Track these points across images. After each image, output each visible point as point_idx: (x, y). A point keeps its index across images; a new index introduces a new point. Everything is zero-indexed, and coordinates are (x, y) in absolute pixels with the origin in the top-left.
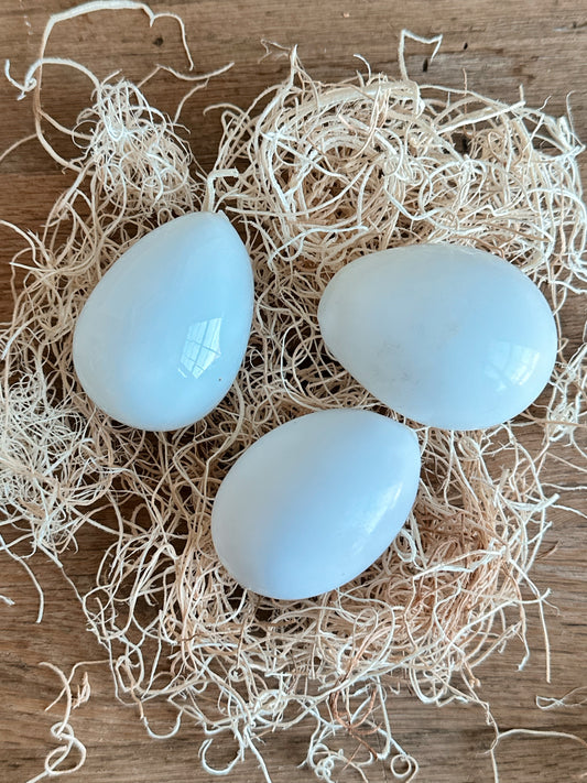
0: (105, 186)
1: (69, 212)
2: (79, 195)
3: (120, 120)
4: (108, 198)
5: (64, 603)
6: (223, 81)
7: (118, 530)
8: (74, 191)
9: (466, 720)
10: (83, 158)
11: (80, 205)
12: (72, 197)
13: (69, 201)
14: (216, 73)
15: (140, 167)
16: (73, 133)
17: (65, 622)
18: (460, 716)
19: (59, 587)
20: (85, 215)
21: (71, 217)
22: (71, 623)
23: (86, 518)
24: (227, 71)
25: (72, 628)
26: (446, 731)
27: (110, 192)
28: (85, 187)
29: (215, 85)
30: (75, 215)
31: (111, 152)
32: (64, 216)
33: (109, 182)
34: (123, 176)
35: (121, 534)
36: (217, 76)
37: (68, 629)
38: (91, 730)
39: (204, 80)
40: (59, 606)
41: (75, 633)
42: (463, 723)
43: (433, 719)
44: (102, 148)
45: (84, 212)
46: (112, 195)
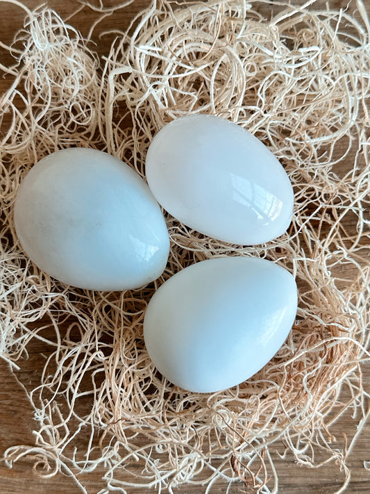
0: (36, 86)
1: (10, 107)
2: (17, 94)
3: (45, 38)
4: (39, 95)
5: (10, 394)
6: (127, 13)
7: (57, 342)
8: (13, 91)
9: (311, 477)
10: (17, 66)
11: (18, 102)
12: (11, 95)
13: (10, 98)
14: (121, 7)
15: (60, 70)
16: (10, 49)
17: (11, 408)
18: (307, 474)
19: (6, 381)
20: (22, 108)
21: (11, 110)
22: (15, 408)
23: (34, 334)
24: (130, 5)
25: (15, 412)
26: (295, 486)
27: (39, 90)
28: (21, 88)
29: (121, 15)
30: (14, 109)
31: (39, 60)
32: (7, 110)
33: (38, 84)
34: (48, 78)
35: (59, 345)
36: (122, 9)
37: (13, 413)
38: (31, 488)
39: (110, 12)
40: (7, 395)
41: (18, 415)
42: (309, 479)
43: (287, 477)
44: (31, 58)
45: (21, 106)
46: (41, 92)
